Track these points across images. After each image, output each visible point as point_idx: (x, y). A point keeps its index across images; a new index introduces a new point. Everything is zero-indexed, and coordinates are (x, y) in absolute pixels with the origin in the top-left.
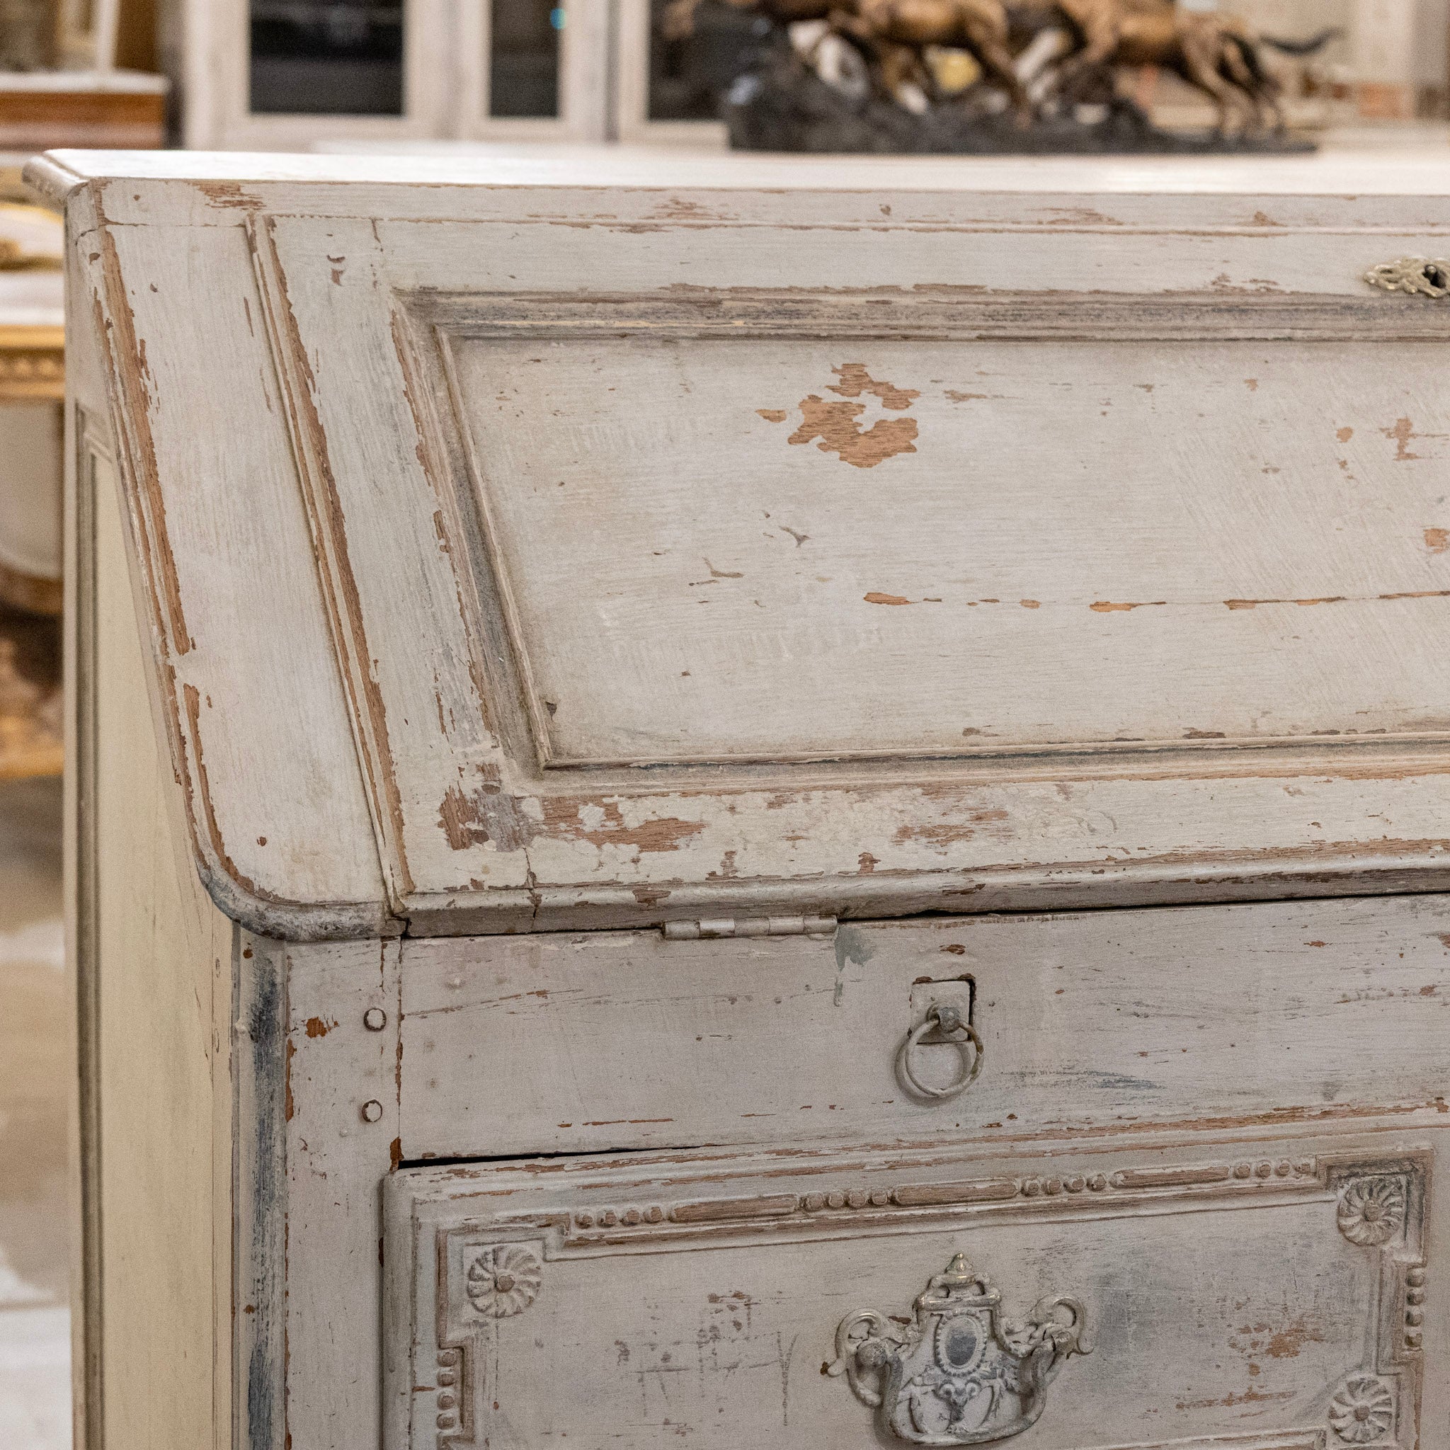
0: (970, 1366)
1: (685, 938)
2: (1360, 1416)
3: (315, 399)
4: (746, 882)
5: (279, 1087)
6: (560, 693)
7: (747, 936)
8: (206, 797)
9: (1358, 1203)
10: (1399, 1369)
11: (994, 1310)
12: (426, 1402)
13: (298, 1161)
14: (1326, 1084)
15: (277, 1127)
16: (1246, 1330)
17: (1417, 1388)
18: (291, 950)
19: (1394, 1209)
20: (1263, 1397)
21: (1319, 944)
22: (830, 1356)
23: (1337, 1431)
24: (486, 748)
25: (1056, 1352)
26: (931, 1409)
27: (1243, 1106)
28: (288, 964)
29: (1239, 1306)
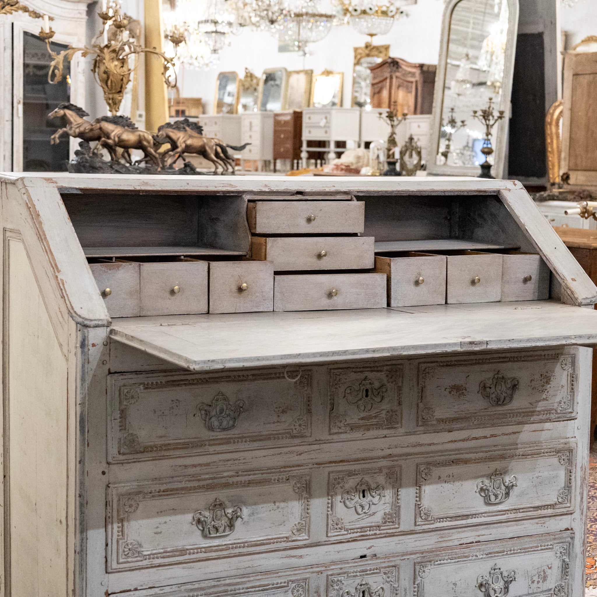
0: (223, 415)
2: (300, 426)
5: (86, 358)
8: (69, 299)
10: (306, 416)
11: (227, 403)
12: (116, 422)
13: (90, 372)
15: (86, 365)
16: (277, 408)
17: (311, 420)
18: (89, 329)
20: (280, 422)
22: (195, 412)
23: (295, 429)
25: (240, 411)
26: (216, 424)
28: (88, 332)
29: (275, 403)
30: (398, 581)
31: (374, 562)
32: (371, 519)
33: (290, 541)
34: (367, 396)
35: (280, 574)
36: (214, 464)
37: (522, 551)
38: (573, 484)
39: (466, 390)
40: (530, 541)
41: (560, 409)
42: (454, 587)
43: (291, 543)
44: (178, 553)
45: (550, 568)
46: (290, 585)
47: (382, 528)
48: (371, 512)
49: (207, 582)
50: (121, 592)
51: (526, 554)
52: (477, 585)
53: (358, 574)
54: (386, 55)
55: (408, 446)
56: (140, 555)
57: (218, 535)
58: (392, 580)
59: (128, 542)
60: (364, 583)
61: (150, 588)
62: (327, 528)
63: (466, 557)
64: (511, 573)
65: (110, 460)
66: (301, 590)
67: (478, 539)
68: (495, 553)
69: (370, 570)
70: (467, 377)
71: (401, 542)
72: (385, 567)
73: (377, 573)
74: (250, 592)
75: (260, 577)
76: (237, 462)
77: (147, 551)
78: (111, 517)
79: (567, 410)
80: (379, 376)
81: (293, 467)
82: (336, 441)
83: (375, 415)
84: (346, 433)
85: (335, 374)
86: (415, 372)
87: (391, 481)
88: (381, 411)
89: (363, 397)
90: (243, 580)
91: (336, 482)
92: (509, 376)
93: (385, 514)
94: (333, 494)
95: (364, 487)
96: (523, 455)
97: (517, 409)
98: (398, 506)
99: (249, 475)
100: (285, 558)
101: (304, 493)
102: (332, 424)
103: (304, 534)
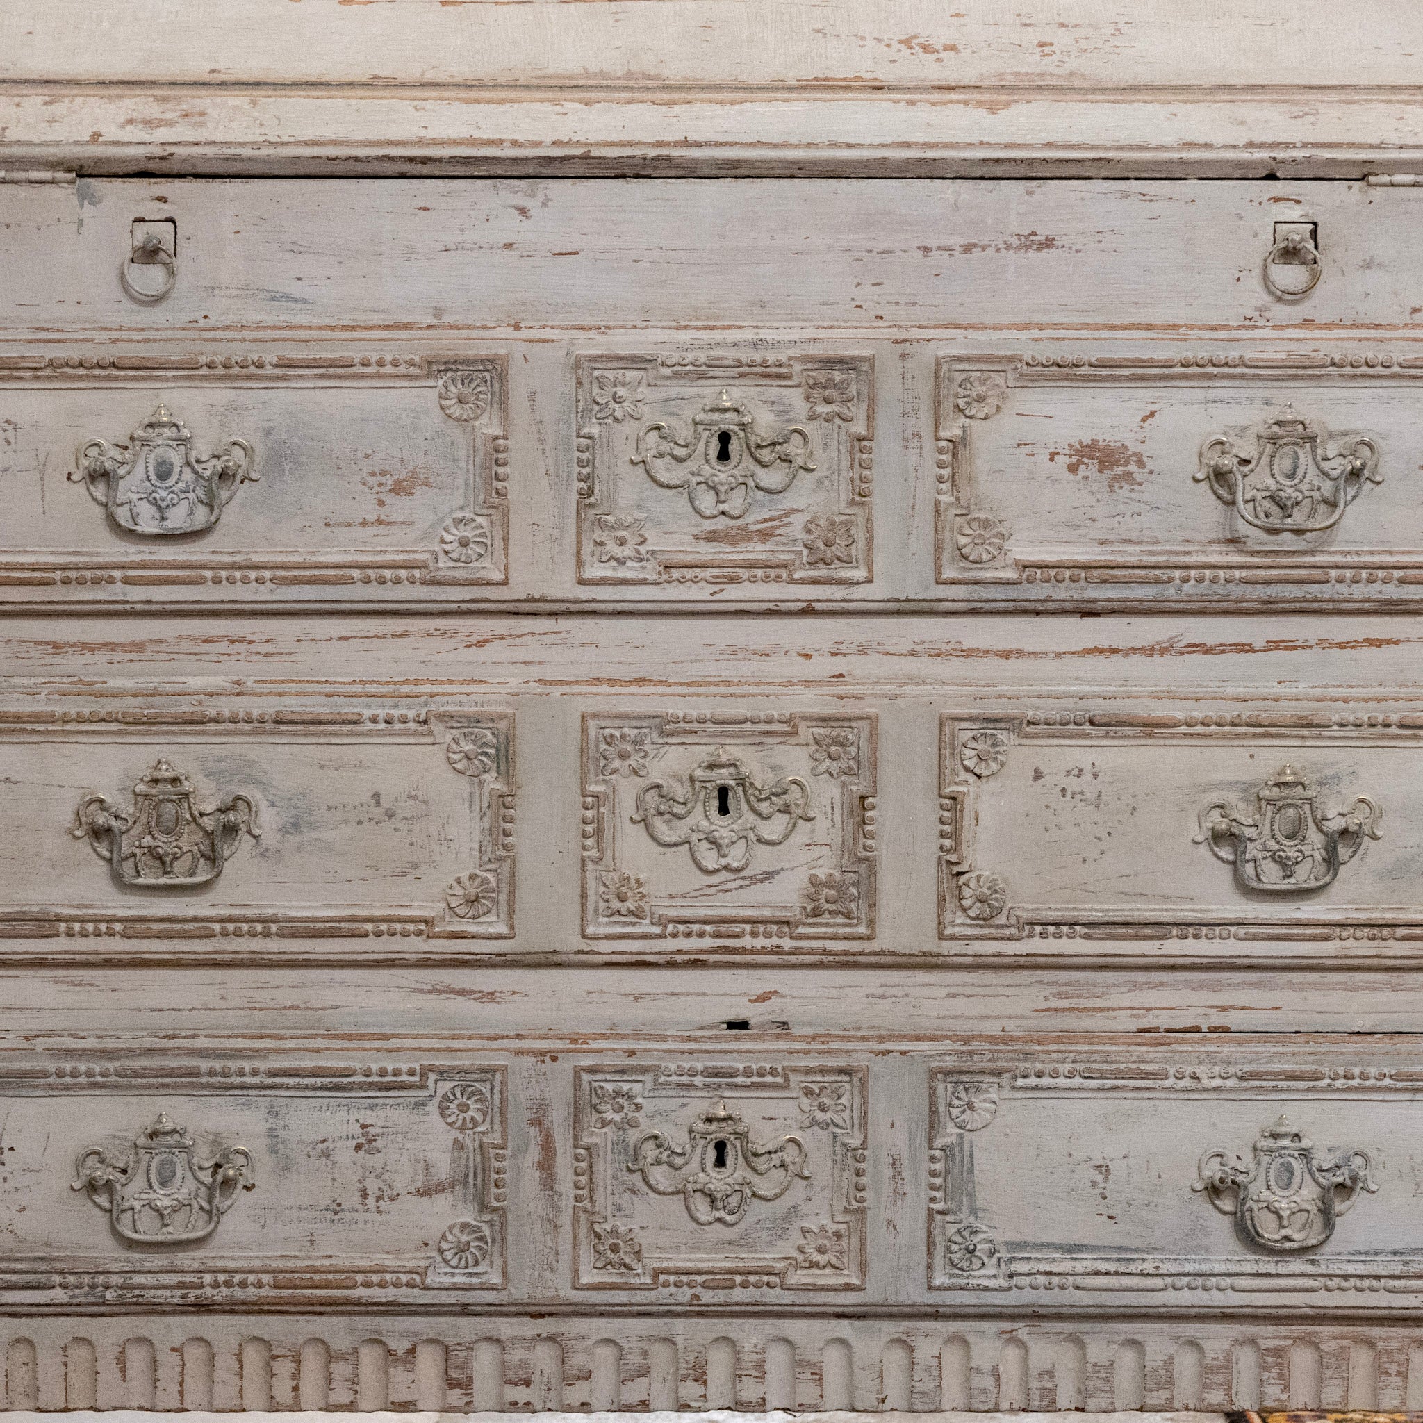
0: (170, 482)
2: (464, 543)
4: (10, 144)
9: (452, 388)
10: (490, 512)
11: (185, 443)
14: (435, 308)
16: (373, 474)
17: (506, 525)
19: (481, 396)
20: (389, 523)
21: (426, 209)
22: (73, 469)
23: (446, 553)
26: (145, 510)
27: (376, 319)
29: (367, 456)
30: (864, 1125)
32: (757, 894)
33: (439, 936)
34: (724, 456)
35: (395, 1043)
36: (161, 648)
37: (1400, 1085)
39: (1141, 464)
42: (1099, 1178)
43: (443, 941)
44: (27, 927)
46: (431, 1083)
48: (753, 870)
49: (128, 1034)
52: (1200, 1186)
53: (698, 1080)
55: (912, 653)
57: (164, 880)
58: (837, 1120)
60: (720, 1112)
62: (583, 906)
63: (1146, 1076)
64: (1348, 1159)
66: (474, 1106)
67: (1217, 1019)
68: (1275, 1076)
69: (748, 1073)
70: (1144, 420)
71: (890, 991)
72: (809, 1071)
73: (776, 1087)
74: (281, 1087)
76: (241, 647)
80: (774, 391)
81: (450, 682)
82: (611, 607)
83: (759, 527)
84: (643, 582)
85: (596, 373)
86: (925, 387)
87: (835, 766)
88: (786, 515)
89: (707, 461)
90: (258, 1044)
91: (611, 752)
92: (1333, 427)
93: (814, 882)
94: (602, 788)
95: (723, 776)
96: (1402, 726)
97: (1371, 553)
98: (866, 859)
99: (281, 695)
100: (430, 992)
101: (489, 777)
102: (588, 547)
103: (494, 919)
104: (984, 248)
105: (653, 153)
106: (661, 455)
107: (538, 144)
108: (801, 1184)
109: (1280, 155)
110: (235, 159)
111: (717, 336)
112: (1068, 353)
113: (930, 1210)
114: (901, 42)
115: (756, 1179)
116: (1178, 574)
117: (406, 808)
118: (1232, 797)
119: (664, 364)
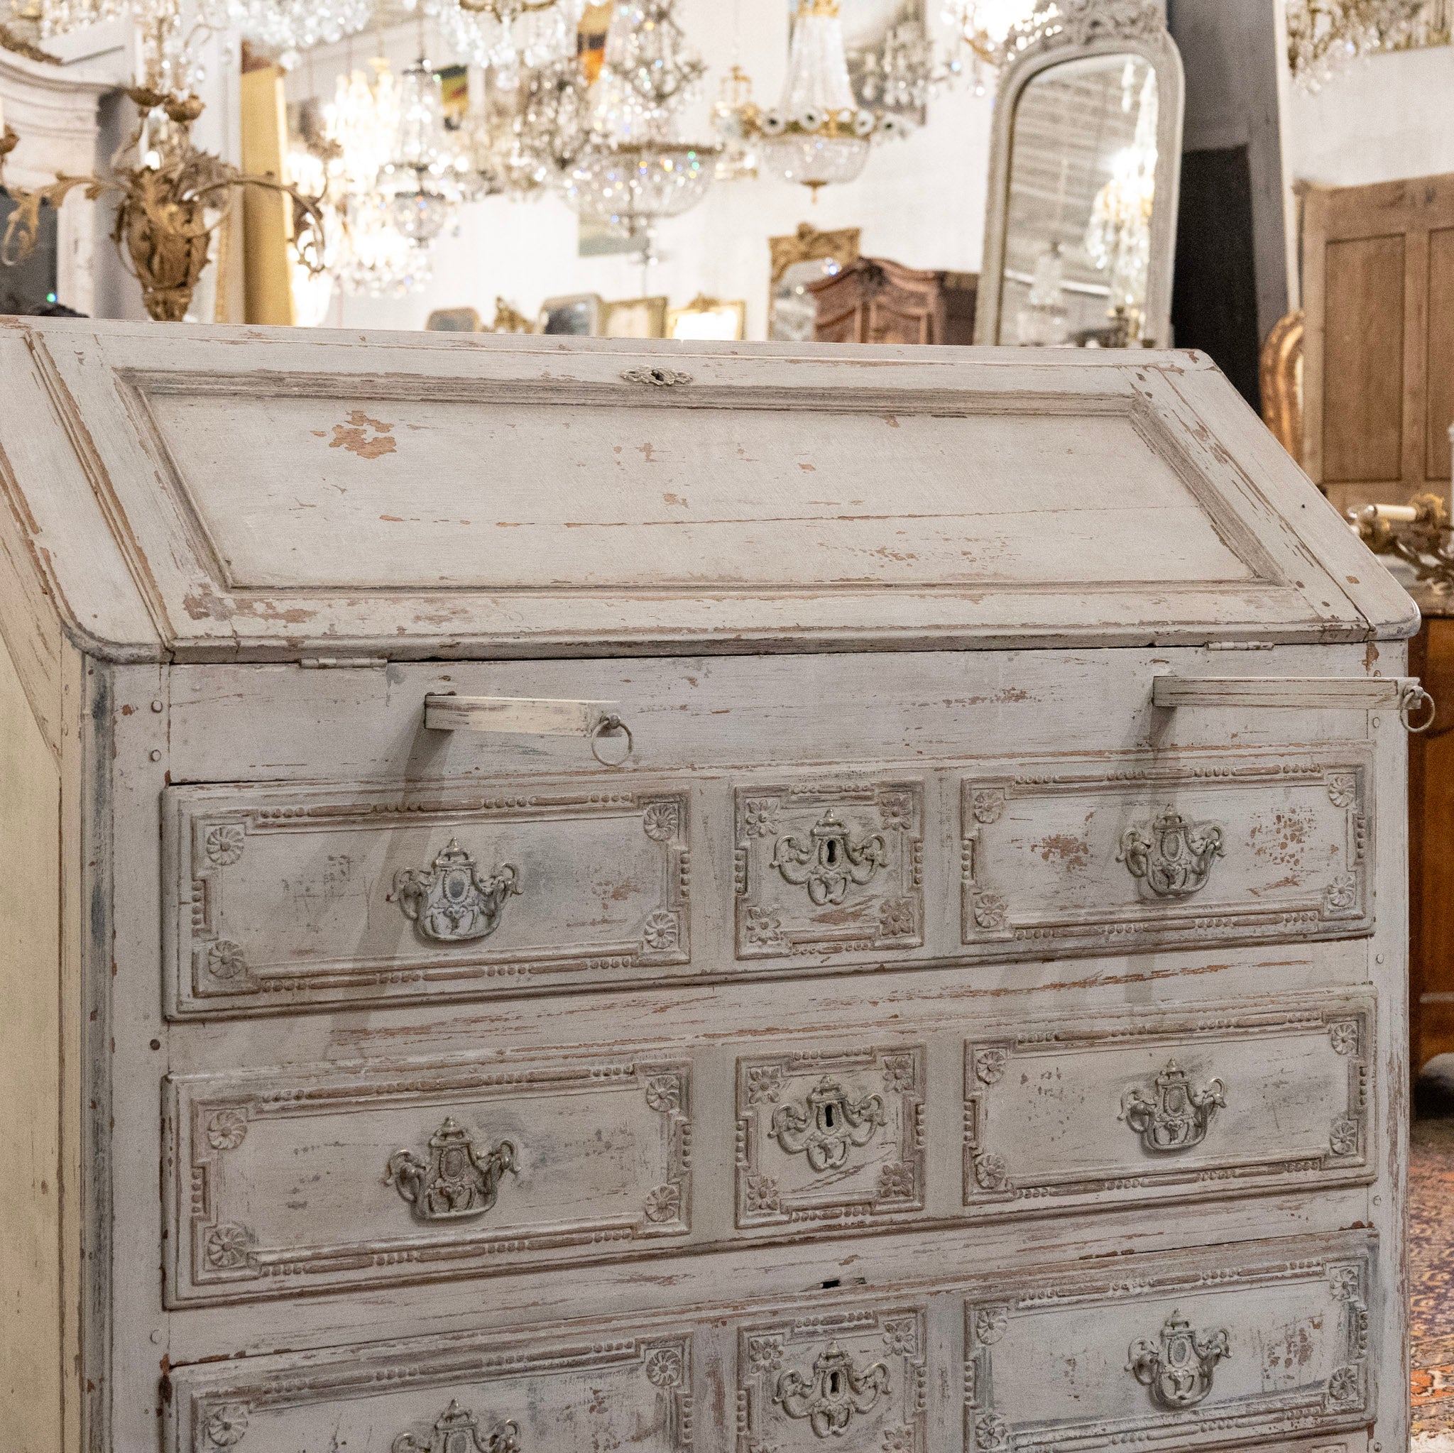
0: (461, 898)
1: (311, 668)
2: (660, 934)
3: (82, 418)
4: (341, 638)
5: (108, 742)
6: (232, 555)
7: (342, 667)
8: (62, 596)
9: (653, 817)
10: (679, 909)
11: (472, 867)
12: (187, 910)
13: (119, 782)
14: (635, 756)
15: (107, 762)
16: (600, 884)
17: (688, 919)
18: (115, 669)
19: (672, 822)
20: (610, 922)
21: (628, 681)
22: (390, 891)
23: (649, 942)
24: (201, 576)
25: (505, 889)
26: (443, 922)
28: (113, 676)
29: (596, 871)
30: (924, 1349)
31: (860, 1297)
32: (848, 1184)
33: (641, 1238)
34: (831, 859)
35: (615, 1324)
36: (442, 1029)
37: (1245, 1279)
38: (1370, 1105)
39: (1086, 851)
40: (1263, 1254)
41: (1331, 907)
42: (1069, 1369)
43: (642, 1241)
44: (350, 1261)
45: (1317, 1326)
46: (642, 1353)
47: (878, 1208)
48: (849, 1166)
49: (426, 1339)
50: (201, 1362)
51: (1254, 1286)
52: (1130, 1366)
53: (819, 1329)
54: (851, 254)
55: (941, 996)
56: (253, 1262)
57: (453, 1213)
58: (908, 1347)
59: (220, 1227)
60: (835, 1351)
61: (277, 1352)
63: (1098, 1290)
64: (1216, 1336)
65: (172, 1011)
66: (671, 1367)
67: (1127, 1245)
68: (1172, 1282)
69: (850, 1319)
70: (1087, 820)
71: (928, 1247)
72: (890, 1313)
73: (868, 1327)
74: (540, 1368)
75: (563, 1330)
76: (499, 1025)
77: (270, 1252)
78: (174, 1159)
79: (1347, 912)
80: (862, 809)
81: (646, 1040)
82: (755, 975)
83: (852, 910)
84: (780, 955)
85: (748, 801)
86: (954, 801)
87: (899, 1084)
88: (870, 900)
89: (820, 863)
90: (520, 1336)
91: (755, 1085)
92: (1196, 819)
93: (885, 1171)
94: (749, 1114)
95: (830, 1098)
96: (1238, 1026)
97: (1219, 906)
98: (920, 1151)
99: (532, 1059)
100: (629, 1281)
101: (675, 1111)
102: (743, 932)
103: (676, 1220)
104: (983, 699)
105: (781, 636)
106: (791, 860)
107: (705, 631)
108: (884, 1397)
109: (1161, 630)
110: (501, 646)
111: (823, 770)
112: (1042, 773)
113: (965, 1406)
114: (878, 552)
115: (856, 1398)
116: (1107, 927)
117: (619, 1140)
118: (1140, 1085)
119: (793, 793)
